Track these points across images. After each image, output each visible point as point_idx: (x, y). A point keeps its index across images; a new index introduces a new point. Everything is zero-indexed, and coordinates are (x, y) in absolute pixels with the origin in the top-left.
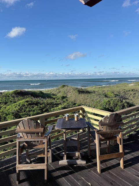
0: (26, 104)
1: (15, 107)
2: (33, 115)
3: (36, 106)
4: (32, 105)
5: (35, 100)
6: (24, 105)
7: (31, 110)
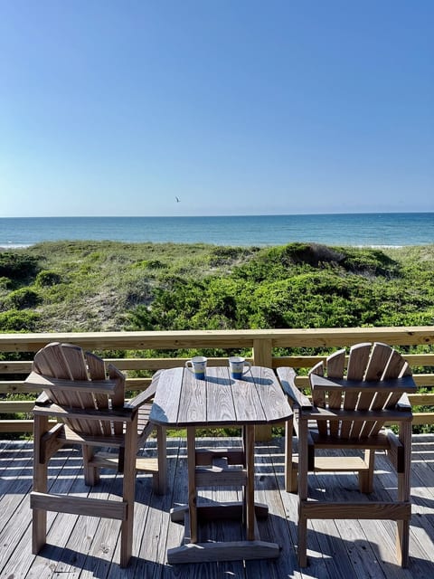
0: (310, 286)
1: (278, 293)
2: (322, 326)
3: (341, 299)
4: (328, 293)
5: (342, 279)
6: (304, 291)
7: (321, 310)
